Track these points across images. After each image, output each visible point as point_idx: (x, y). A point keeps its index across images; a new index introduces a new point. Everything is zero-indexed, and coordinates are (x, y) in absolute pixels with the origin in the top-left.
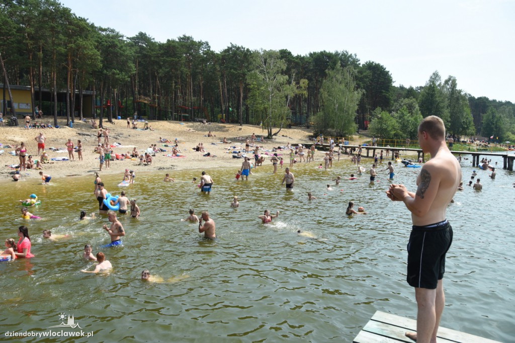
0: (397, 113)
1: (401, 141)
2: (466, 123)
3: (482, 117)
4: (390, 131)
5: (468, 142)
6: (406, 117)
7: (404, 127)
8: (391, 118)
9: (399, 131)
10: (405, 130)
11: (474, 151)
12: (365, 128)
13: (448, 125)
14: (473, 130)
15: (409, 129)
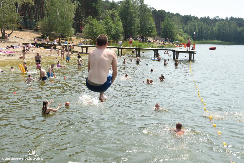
0: (104, 20)
2: (151, 28)
3: (161, 24)
5: (153, 41)
6: (109, 24)
7: (108, 31)
8: (99, 24)
10: (109, 33)
11: (155, 48)
12: (81, 32)
13: (139, 29)
14: (156, 33)
15: (112, 33)
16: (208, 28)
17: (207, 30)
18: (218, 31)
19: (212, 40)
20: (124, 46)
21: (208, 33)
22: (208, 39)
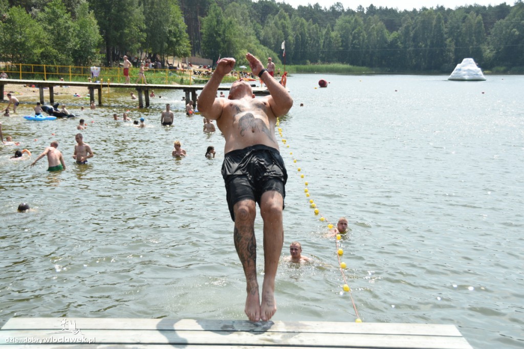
0: (43, 11)
1: (55, 68)
2: (175, 34)
3: (201, 22)
4: (34, 47)
5: (180, 68)
6: (61, 21)
7: (60, 41)
8: (32, 21)
9: (50, 48)
10: (62, 46)
11: (189, 84)
13: (143, 37)
14: (187, 46)
15: (70, 45)
16: (317, 33)
17: (316, 38)
18: (342, 41)
19: (329, 62)
20: (106, 81)
21: (319, 45)
22: (319, 61)
